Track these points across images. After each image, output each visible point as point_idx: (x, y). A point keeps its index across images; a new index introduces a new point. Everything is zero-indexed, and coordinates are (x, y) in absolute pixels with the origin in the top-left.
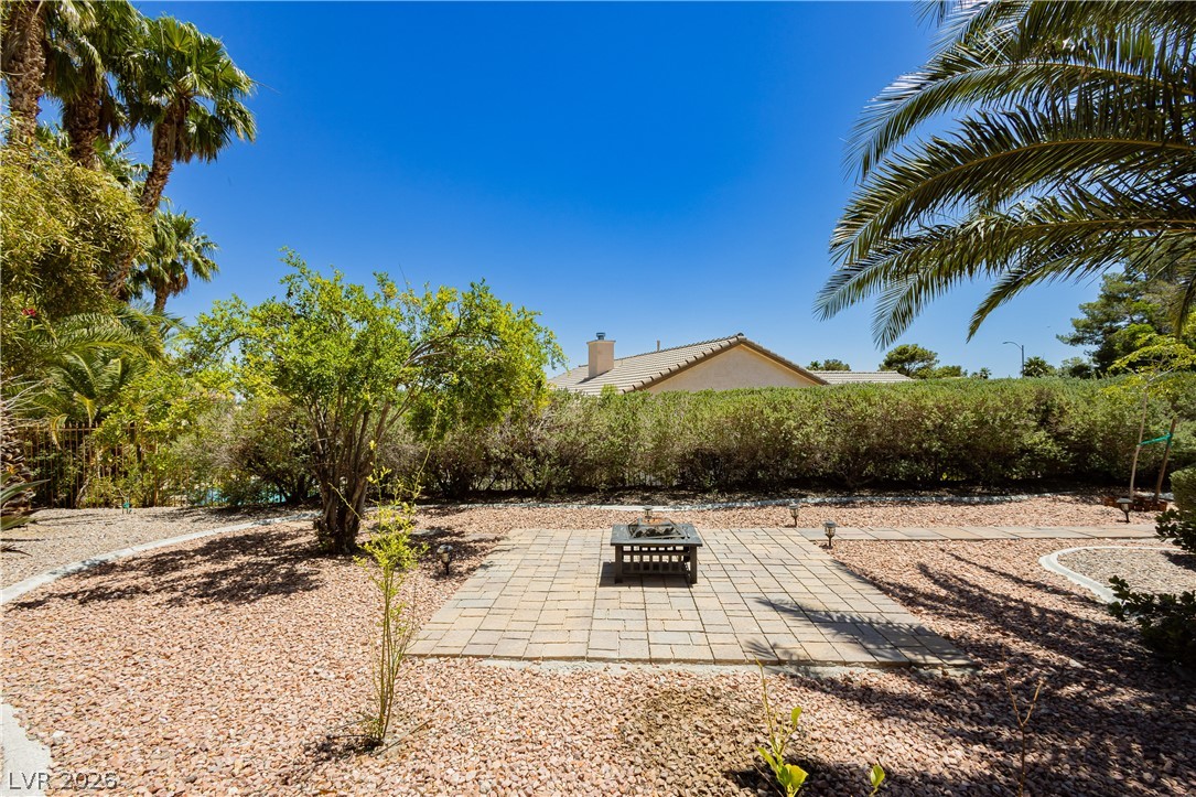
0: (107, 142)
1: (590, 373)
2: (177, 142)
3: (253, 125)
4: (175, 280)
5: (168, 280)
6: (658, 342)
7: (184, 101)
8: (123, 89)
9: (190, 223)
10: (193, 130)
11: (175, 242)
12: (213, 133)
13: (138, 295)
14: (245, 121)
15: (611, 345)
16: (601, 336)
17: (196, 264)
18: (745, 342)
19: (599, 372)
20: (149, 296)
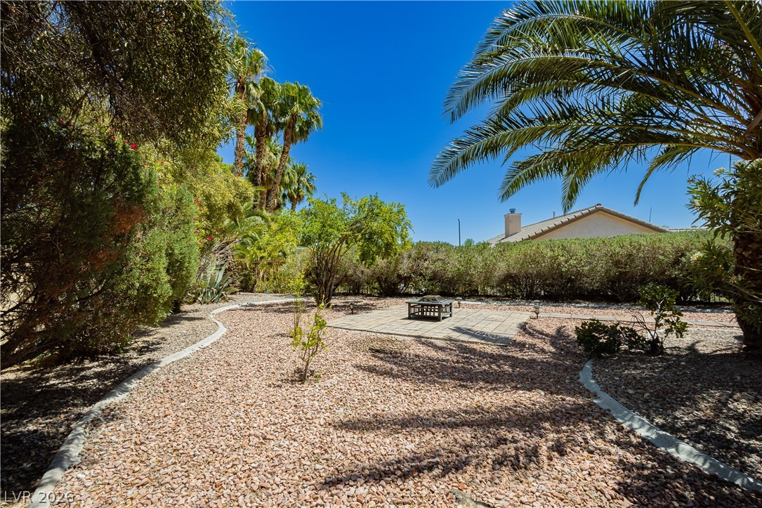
0: (270, 140)
1: (506, 235)
2: (292, 136)
3: (321, 122)
4: (299, 196)
5: (295, 197)
6: (554, 213)
7: (295, 117)
8: (274, 116)
9: (305, 168)
10: (297, 130)
11: (296, 177)
12: (305, 129)
13: (285, 205)
14: (318, 121)
15: (519, 216)
16: (512, 211)
17: (307, 187)
18: (602, 210)
19: (510, 233)
20: (289, 205)
